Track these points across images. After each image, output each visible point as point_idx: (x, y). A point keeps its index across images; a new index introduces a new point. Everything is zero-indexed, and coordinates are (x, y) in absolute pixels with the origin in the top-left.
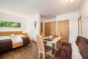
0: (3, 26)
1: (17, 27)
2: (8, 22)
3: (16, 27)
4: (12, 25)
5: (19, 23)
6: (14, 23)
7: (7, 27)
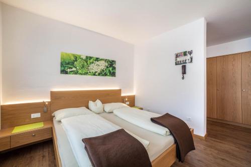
0: (66, 73)
1: (106, 75)
2: (80, 56)
3: (102, 74)
4: (91, 66)
5: (111, 59)
6: (97, 59)
7: (78, 76)
